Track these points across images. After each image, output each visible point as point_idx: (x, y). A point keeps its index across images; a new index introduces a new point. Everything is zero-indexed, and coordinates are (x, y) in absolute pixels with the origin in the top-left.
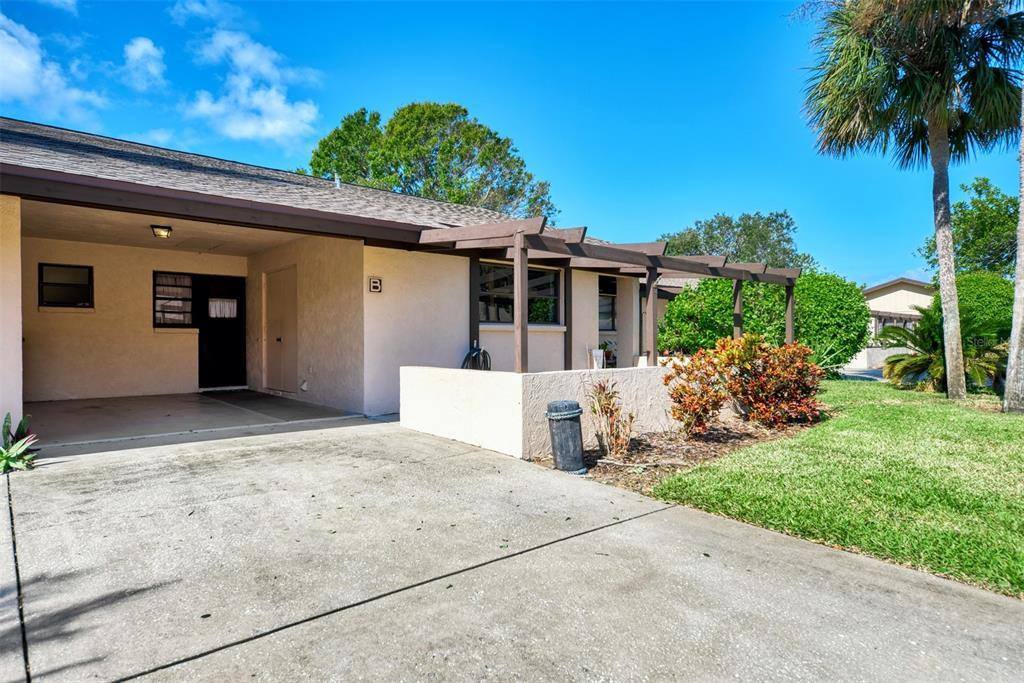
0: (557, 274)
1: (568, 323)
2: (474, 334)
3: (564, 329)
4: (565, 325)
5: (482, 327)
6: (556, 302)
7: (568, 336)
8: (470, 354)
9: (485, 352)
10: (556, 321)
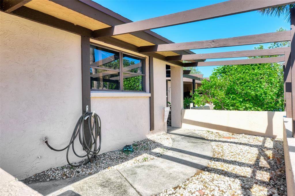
0: (143, 60)
1: (151, 91)
2: (86, 100)
3: (149, 95)
4: (150, 92)
5: (93, 94)
6: (143, 78)
7: (151, 99)
8: (82, 118)
9: (96, 116)
10: (143, 90)
